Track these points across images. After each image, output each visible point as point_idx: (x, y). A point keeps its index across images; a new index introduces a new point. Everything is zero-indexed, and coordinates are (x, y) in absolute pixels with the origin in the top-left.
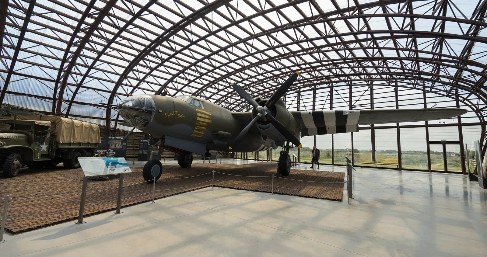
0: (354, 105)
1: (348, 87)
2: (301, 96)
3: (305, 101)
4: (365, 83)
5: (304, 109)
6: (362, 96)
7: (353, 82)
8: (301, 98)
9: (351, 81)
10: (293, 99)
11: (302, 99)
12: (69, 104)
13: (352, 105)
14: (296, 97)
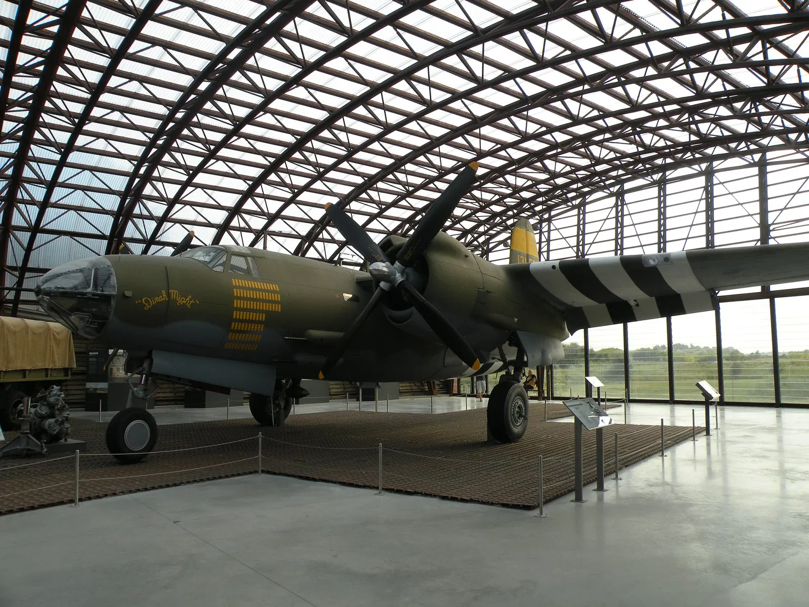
0: (773, 224)
1: (755, 170)
2: (626, 204)
3: (637, 219)
4: (800, 156)
5: (634, 241)
6: (797, 195)
7: (770, 155)
8: (626, 212)
9: (764, 150)
10: (604, 214)
11: (630, 214)
12: (18, 275)
13: (770, 222)
14: (612, 208)
